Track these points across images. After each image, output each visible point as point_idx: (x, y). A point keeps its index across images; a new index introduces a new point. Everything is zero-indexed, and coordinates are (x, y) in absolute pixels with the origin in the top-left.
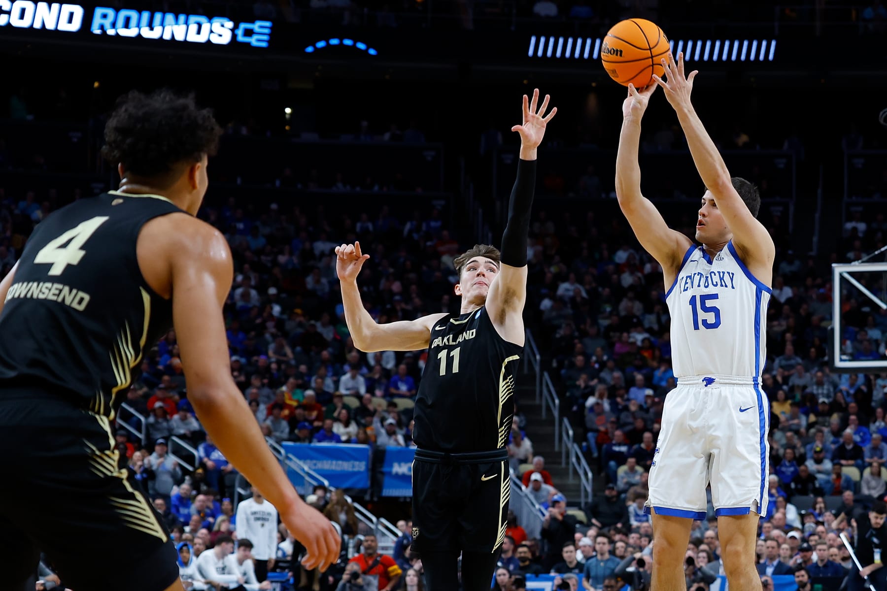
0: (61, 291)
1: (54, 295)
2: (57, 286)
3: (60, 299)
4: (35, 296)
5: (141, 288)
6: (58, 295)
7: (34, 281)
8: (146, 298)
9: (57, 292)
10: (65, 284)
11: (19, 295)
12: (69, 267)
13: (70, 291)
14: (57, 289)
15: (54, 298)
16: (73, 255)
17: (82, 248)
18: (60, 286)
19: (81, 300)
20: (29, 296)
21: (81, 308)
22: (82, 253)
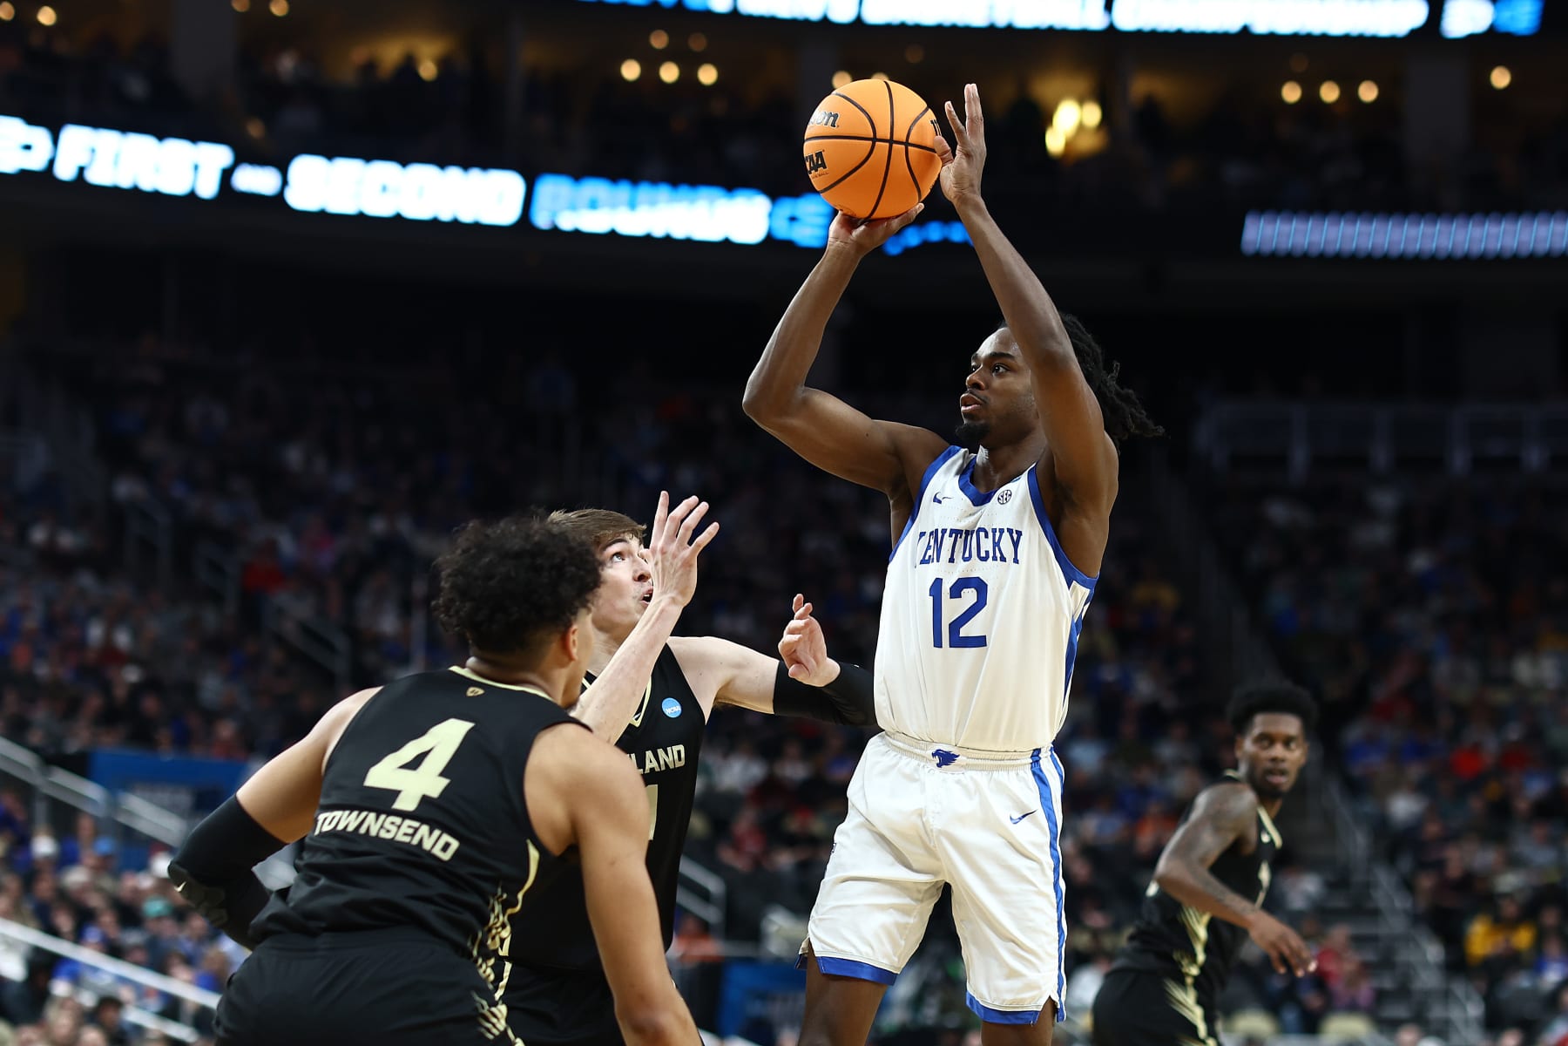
0: (416, 830)
1: (405, 834)
2: (408, 822)
3: (415, 841)
4: (373, 833)
5: (529, 841)
6: (413, 835)
7: (370, 810)
8: (534, 854)
9: (411, 831)
10: (423, 821)
11: (346, 827)
12: (425, 800)
13: (431, 832)
14: (410, 827)
15: (407, 839)
16: (429, 782)
17: (443, 774)
18: (416, 824)
19: (446, 847)
20: (363, 830)
21: (446, 856)
22: (445, 782)
